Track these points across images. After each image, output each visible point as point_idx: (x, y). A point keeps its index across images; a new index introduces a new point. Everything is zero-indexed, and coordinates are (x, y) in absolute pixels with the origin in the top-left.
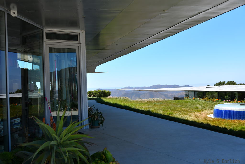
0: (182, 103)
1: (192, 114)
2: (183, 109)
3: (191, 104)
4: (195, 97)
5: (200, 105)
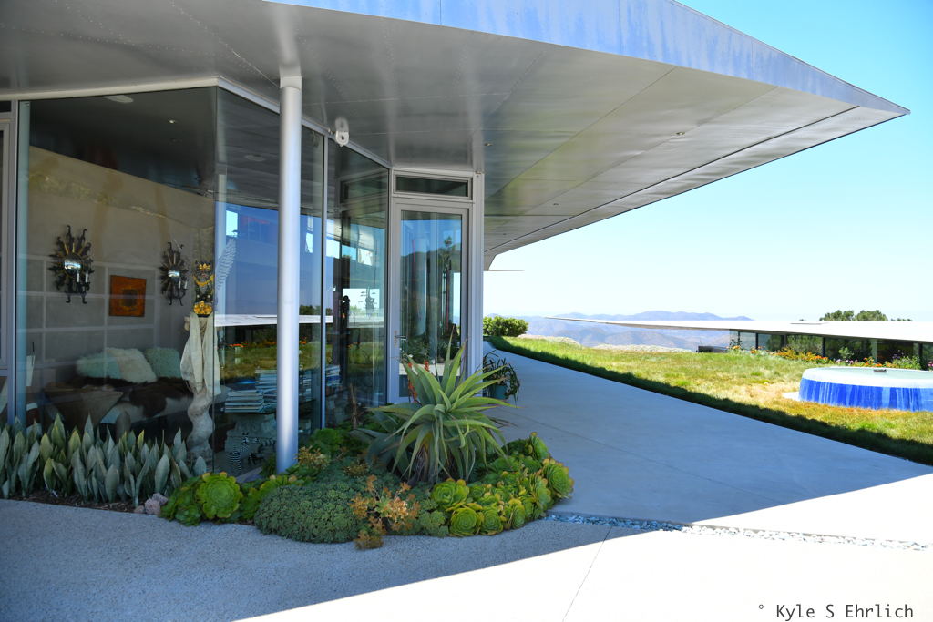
0: (720, 360)
1: (743, 388)
2: (720, 375)
3: (744, 365)
4: (757, 348)
5: (767, 368)
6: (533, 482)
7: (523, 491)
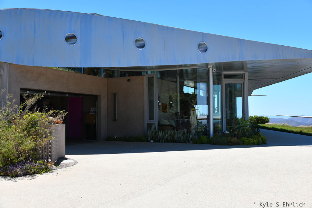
6: (258, 138)
7: (256, 139)
